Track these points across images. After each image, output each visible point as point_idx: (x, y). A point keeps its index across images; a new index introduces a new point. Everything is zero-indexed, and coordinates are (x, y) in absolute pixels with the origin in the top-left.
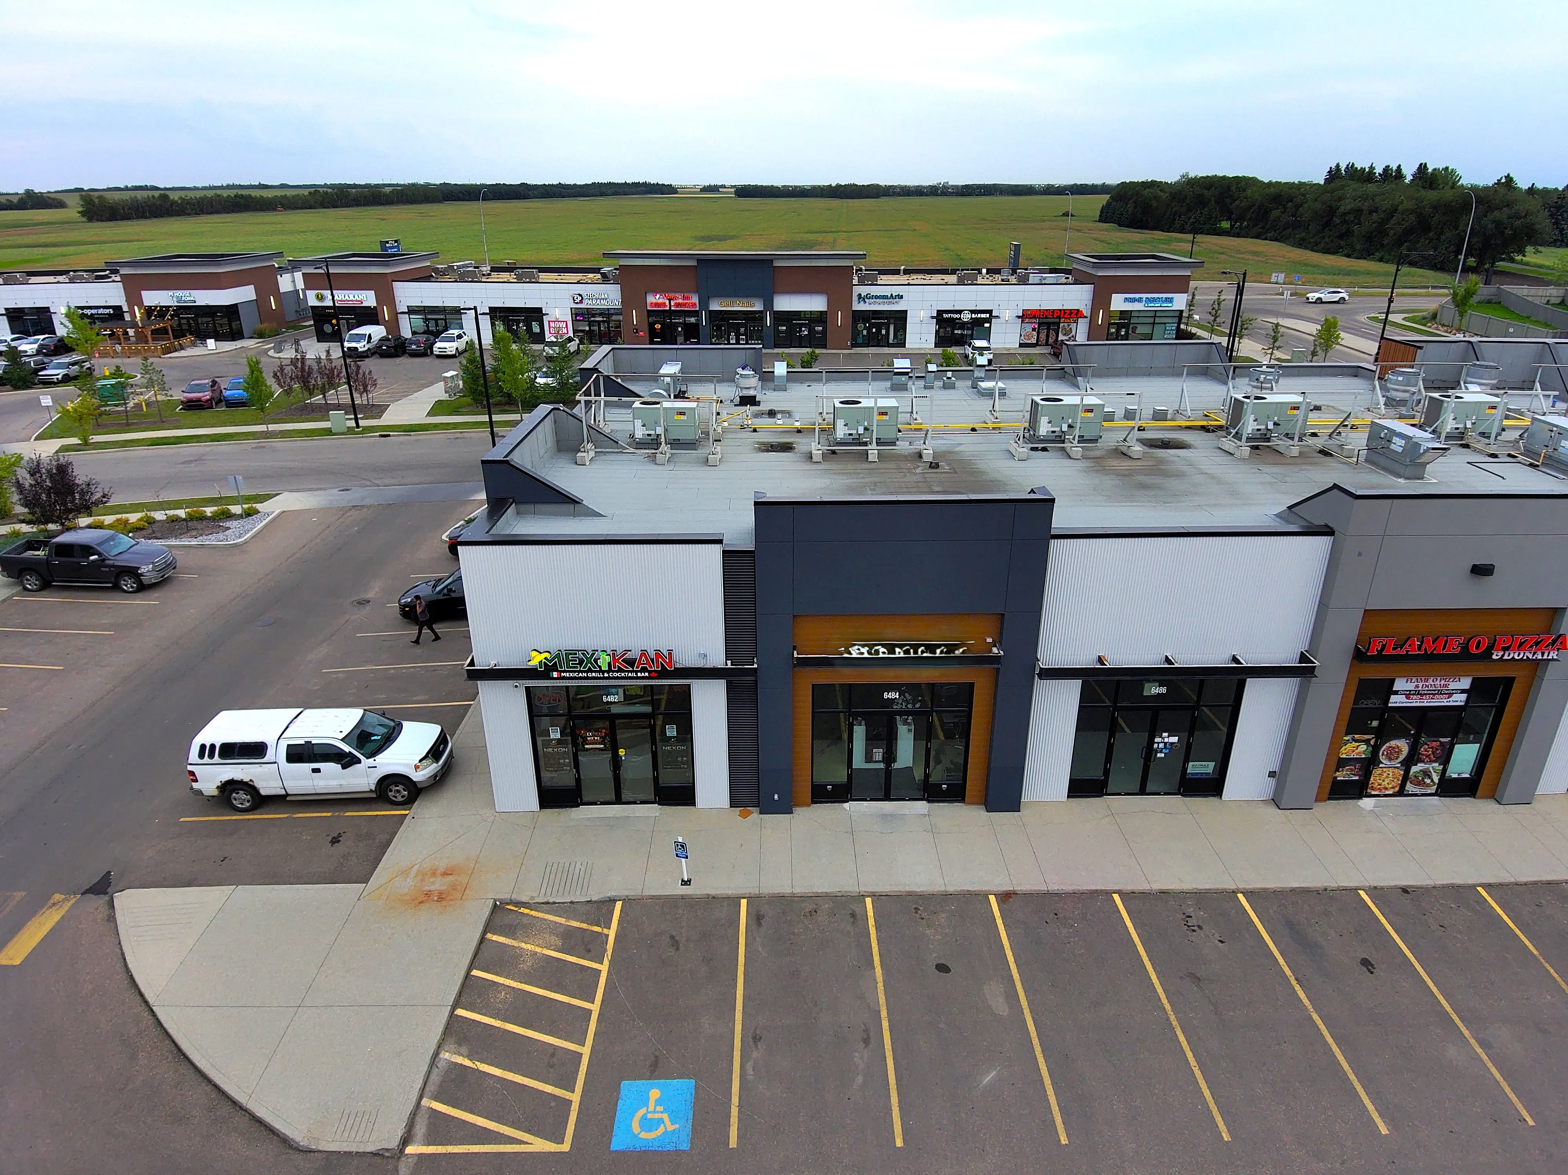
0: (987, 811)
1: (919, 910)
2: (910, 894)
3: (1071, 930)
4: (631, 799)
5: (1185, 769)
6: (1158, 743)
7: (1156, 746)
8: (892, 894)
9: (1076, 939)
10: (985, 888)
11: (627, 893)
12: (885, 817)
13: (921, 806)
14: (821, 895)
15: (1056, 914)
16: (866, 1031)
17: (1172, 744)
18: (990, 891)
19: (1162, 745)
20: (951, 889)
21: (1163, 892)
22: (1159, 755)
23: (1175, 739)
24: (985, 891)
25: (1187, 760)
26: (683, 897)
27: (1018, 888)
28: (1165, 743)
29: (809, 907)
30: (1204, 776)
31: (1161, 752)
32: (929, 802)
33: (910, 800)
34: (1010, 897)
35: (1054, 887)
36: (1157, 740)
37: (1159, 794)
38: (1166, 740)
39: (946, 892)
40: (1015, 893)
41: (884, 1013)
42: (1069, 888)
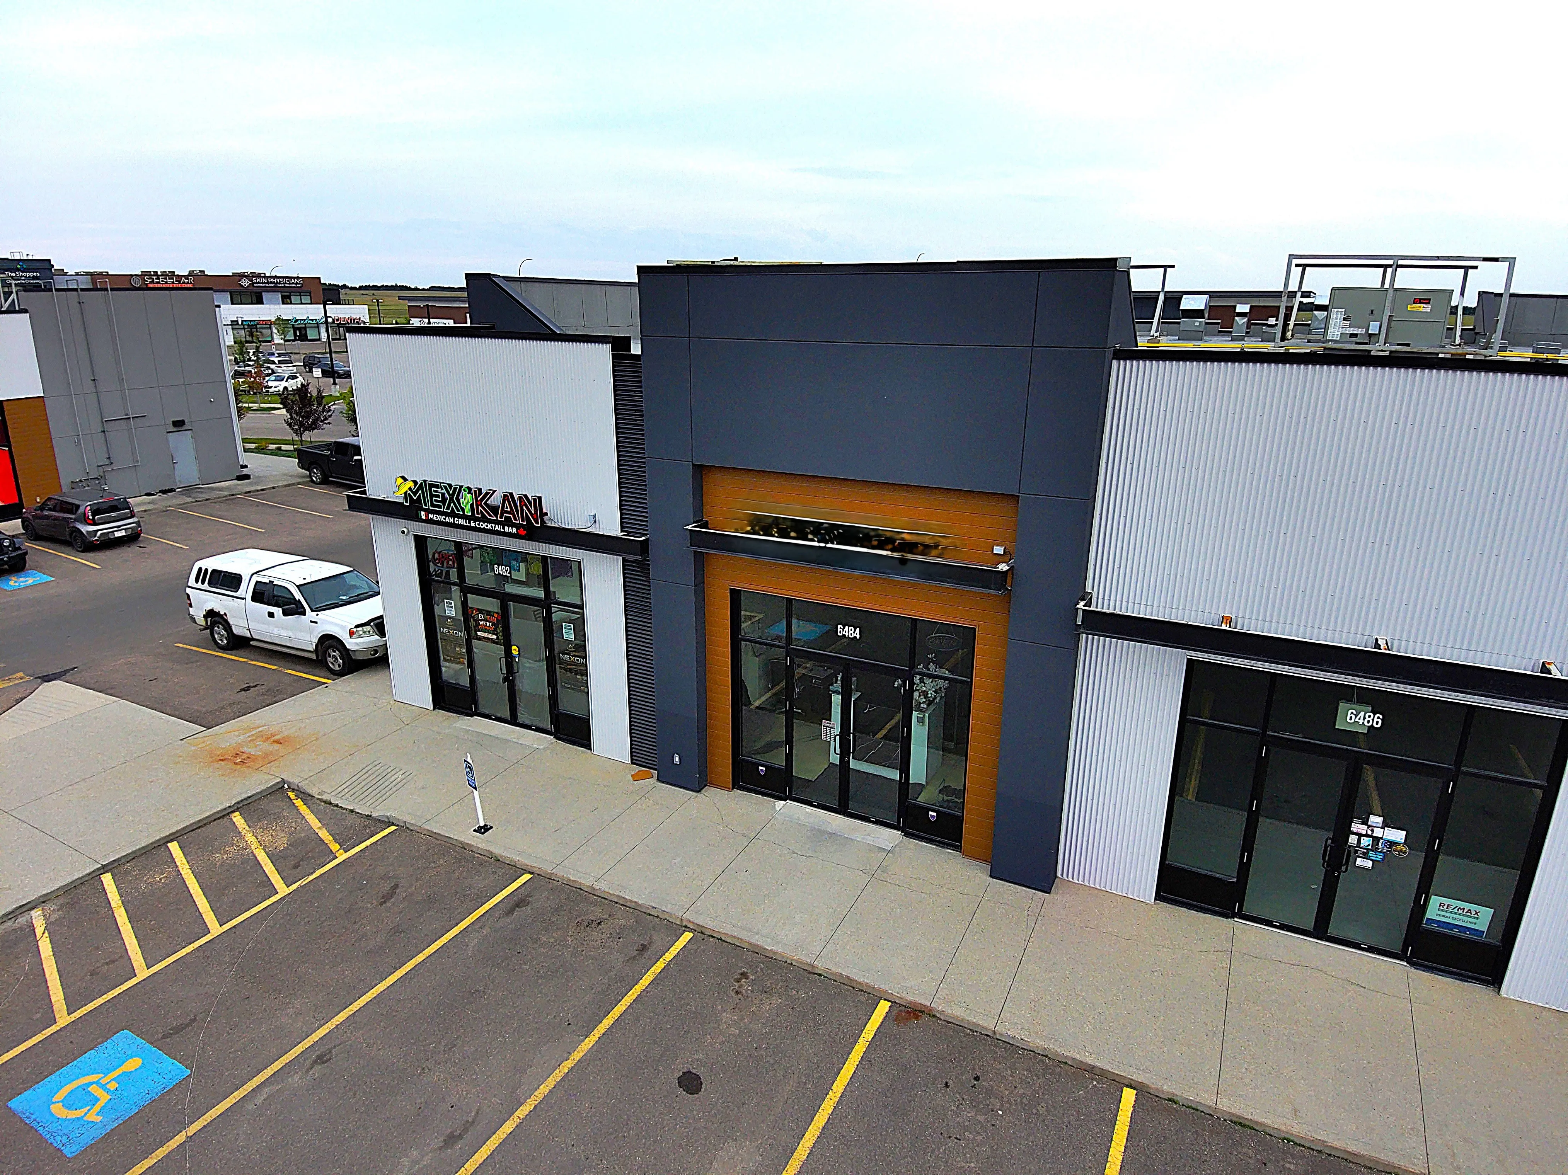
0: (991, 876)
1: (747, 978)
2: (756, 951)
3: (981, 1118)
4: (528, 722)
5: (1419, 909)
6: (1360, 835)
7: (1353, 840)
8: (728, 940)
9: (978, 1138)
10: (881, 985)
11: (407, 819)
12: (822, 835)
13: (889, 837)
14: (628, 904)
15: (977, 1078)
16: (468, 1125)
17: (1392, 844)
18: (886, 992)
19: (1366, 842)
20: (821, 965)
21: (1241, 1124)
22: (1359, 862)
23: (1398, 836)
24: (878, 990)
25: (1425, 888)
26: (464, 846)
27: (939, 1006)
28: (1376, 840)
29: (597, 913)
30: (1467, 935)
31: (1365, 856)
32: (907, 835)
33: (876, 822)
34: (917, 1018)
35: (1008, 1030)
36: (1357, 827)
37: (1357, 946)
38: (1378, 833)
39: (813, 967)
40: (931, 1014)
41: (523, 1111)
42: (1038, 1043)
